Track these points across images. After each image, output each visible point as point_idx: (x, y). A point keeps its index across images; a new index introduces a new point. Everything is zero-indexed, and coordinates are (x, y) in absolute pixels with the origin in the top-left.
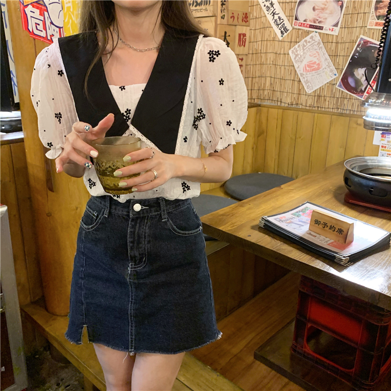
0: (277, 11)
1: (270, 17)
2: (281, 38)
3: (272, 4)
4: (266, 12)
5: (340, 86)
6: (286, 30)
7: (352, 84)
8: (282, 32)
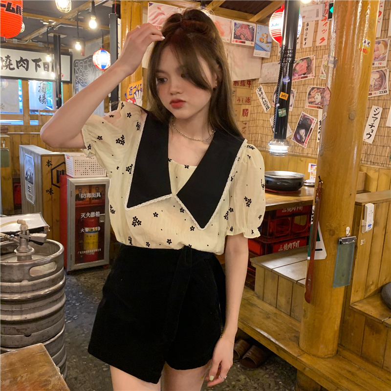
0: (264, 97)
1: (261, 100)
2: (266, 112)
3: (262, 93)
4: (259, 97)
5: (293, 139)
6: (269, 108)
7: (299, 138)
8: (266, 109)
